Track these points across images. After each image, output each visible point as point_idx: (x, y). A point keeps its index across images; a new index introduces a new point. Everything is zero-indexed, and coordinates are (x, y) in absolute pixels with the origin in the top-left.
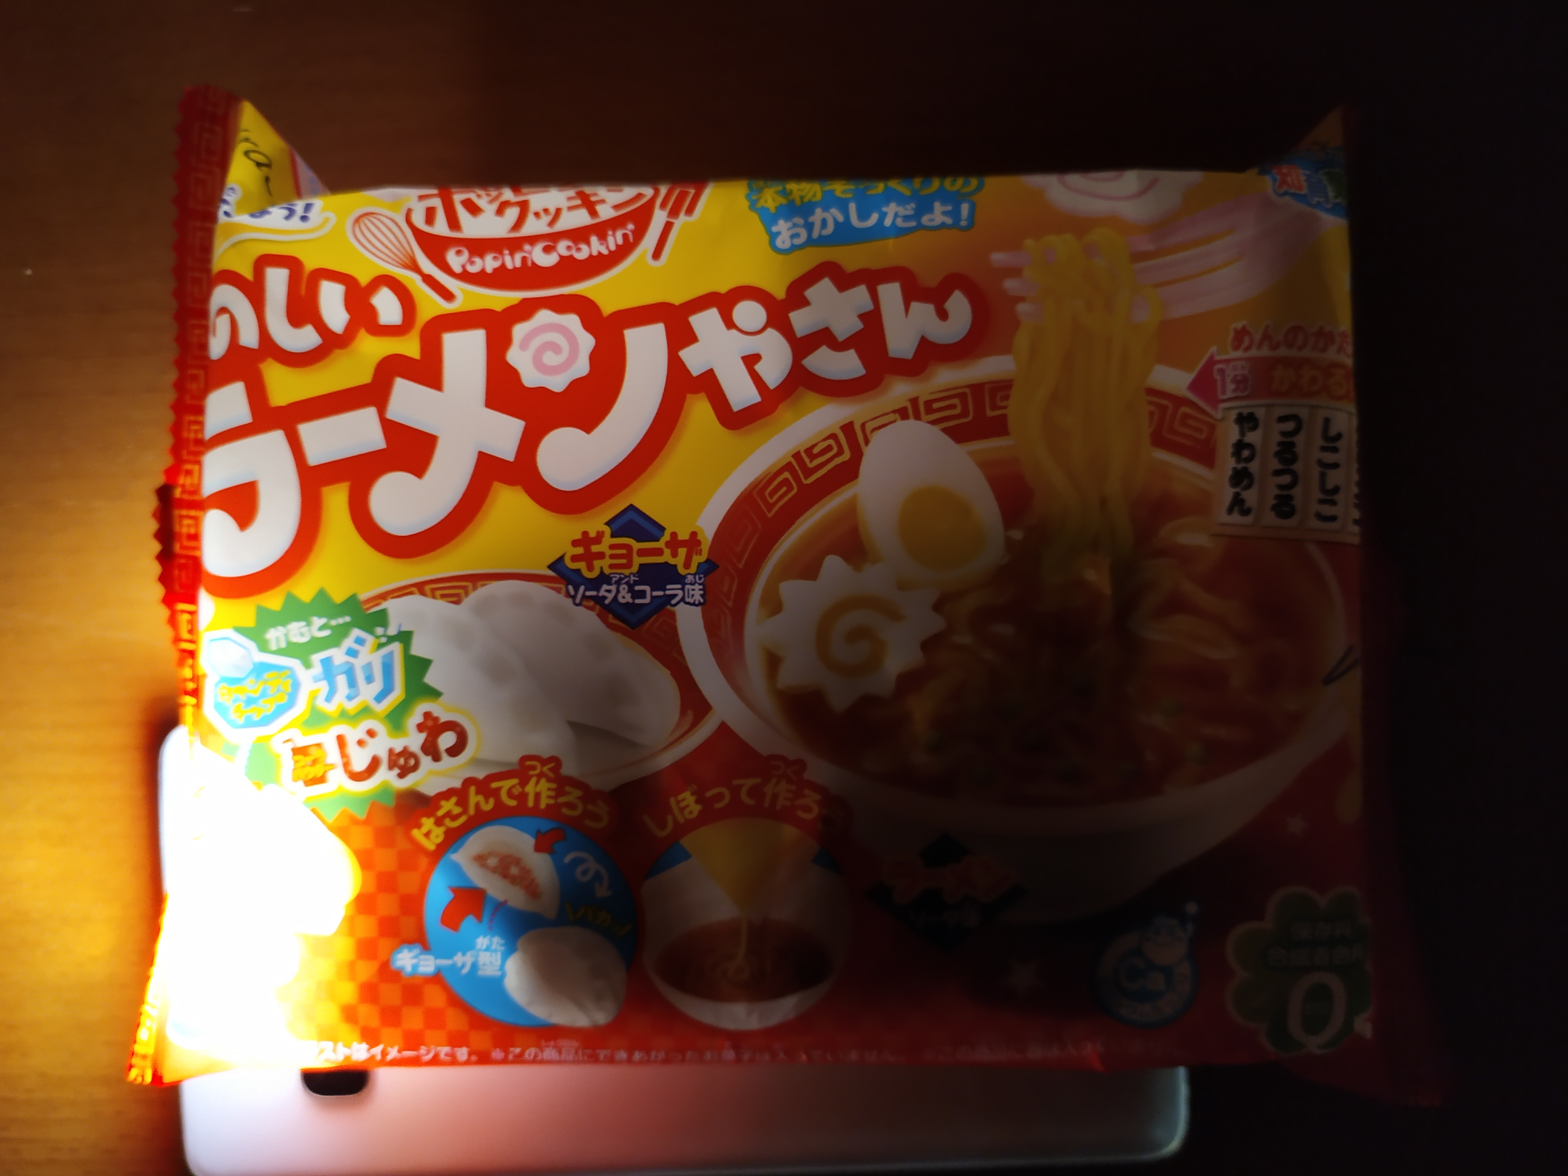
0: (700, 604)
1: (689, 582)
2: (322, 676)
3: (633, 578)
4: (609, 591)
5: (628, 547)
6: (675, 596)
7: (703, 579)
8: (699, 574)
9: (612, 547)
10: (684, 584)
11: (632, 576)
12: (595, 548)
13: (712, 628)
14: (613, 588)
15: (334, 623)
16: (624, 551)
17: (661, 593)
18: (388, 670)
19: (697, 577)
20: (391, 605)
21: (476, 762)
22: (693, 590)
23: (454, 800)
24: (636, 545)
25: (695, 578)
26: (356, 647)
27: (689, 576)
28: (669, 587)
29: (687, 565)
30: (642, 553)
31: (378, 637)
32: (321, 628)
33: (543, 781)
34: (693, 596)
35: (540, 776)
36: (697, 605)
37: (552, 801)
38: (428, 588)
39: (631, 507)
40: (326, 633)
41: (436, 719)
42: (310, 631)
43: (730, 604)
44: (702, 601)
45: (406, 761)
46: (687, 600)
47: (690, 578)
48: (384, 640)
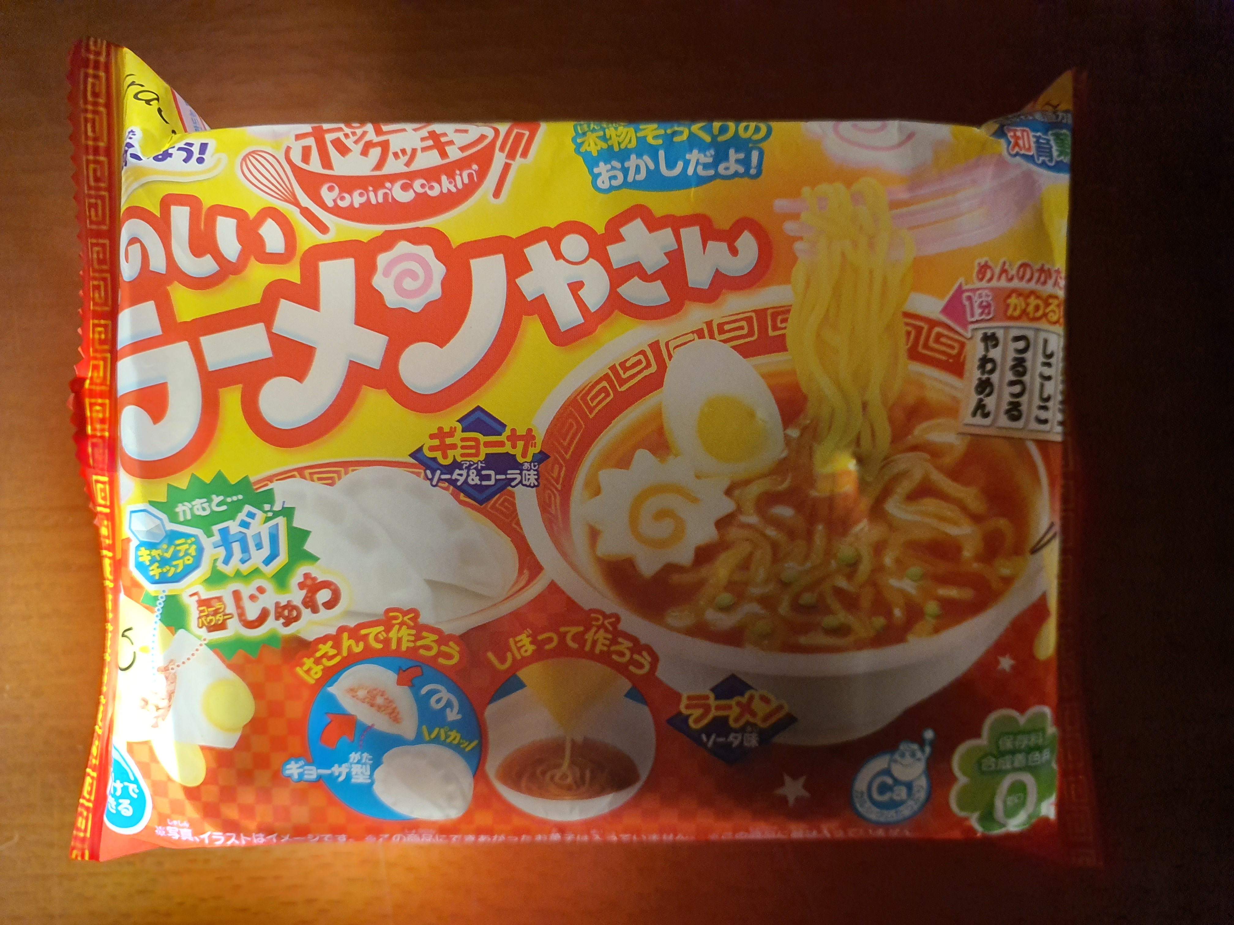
0: (535, 486)
1: (526, 468)
2: (221, 543)
3: (480, 464)
4: (461, 475)
5: (476, 440)
6: (515, 479)
7: (537, 466)
8: (534, 462)
9: (463, 440)
10: (522, 470)
11: (479, 463)
12: (448, 441)
13: (544, 507)
14: (464, 472)
15: (229, 500)
16: (473, 443)
17: (503, 477)
18: (274, 539)
19: (532, 464)
20: (275, 486)
21: (349, 613)
22: (529, 475)
23: (330, 643)
24: (482, 439)
25: (530, 465)
26: (248, 520)
27: (526, 464)
28: (509, 472)
29: (524, 455)
30: (487, 444)
31: (266, 512)
32: (219, 505)
33: (404, 627)
34: (529, 479)
35: (401, 624)
36: (532, 487)
37: (412, 645)
38: (307, 472)
39: (478, 408)
40: (224, 508)
41: (314, 579)
42: (210, 506)
44: (536, 484)
45: (290, 612)
46: (524, 483)
47: (526, 466)
48: (270, 514)
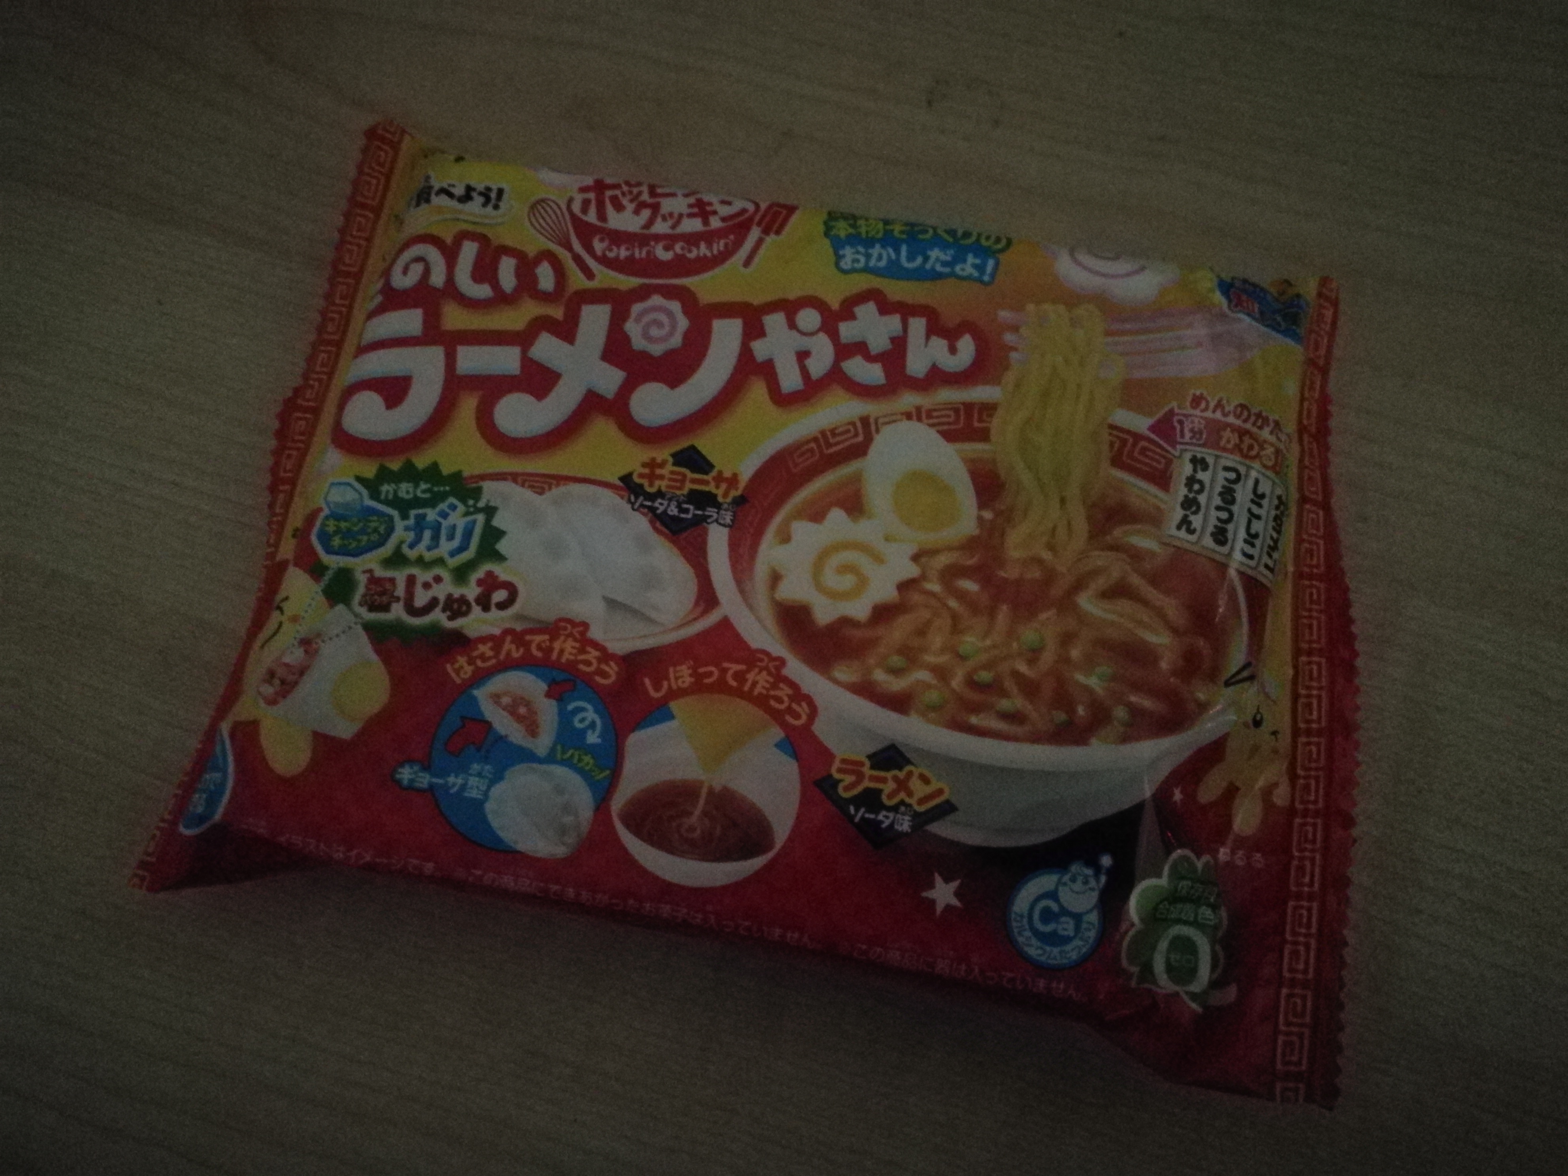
43: (752, 531)
